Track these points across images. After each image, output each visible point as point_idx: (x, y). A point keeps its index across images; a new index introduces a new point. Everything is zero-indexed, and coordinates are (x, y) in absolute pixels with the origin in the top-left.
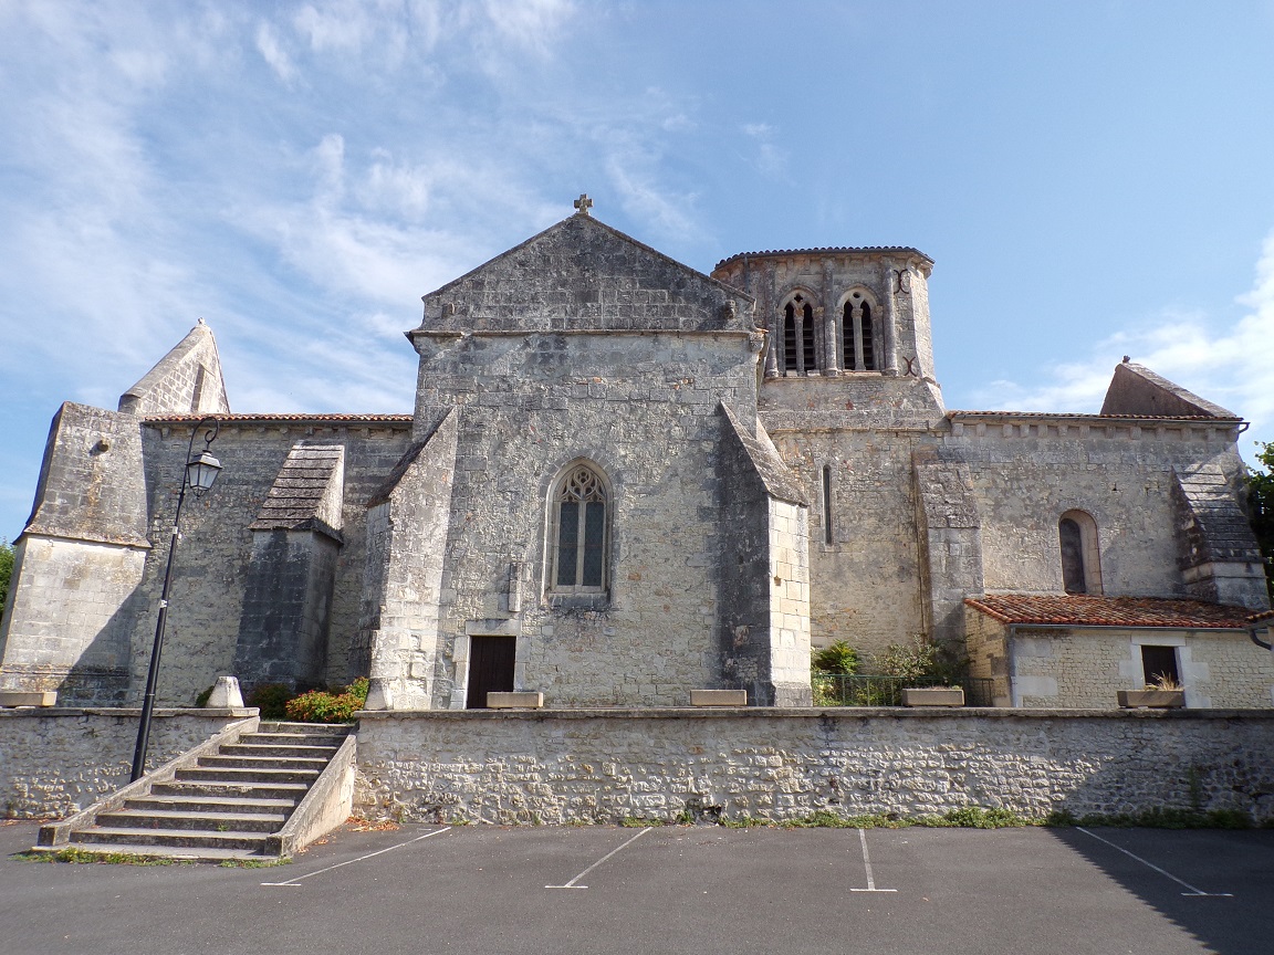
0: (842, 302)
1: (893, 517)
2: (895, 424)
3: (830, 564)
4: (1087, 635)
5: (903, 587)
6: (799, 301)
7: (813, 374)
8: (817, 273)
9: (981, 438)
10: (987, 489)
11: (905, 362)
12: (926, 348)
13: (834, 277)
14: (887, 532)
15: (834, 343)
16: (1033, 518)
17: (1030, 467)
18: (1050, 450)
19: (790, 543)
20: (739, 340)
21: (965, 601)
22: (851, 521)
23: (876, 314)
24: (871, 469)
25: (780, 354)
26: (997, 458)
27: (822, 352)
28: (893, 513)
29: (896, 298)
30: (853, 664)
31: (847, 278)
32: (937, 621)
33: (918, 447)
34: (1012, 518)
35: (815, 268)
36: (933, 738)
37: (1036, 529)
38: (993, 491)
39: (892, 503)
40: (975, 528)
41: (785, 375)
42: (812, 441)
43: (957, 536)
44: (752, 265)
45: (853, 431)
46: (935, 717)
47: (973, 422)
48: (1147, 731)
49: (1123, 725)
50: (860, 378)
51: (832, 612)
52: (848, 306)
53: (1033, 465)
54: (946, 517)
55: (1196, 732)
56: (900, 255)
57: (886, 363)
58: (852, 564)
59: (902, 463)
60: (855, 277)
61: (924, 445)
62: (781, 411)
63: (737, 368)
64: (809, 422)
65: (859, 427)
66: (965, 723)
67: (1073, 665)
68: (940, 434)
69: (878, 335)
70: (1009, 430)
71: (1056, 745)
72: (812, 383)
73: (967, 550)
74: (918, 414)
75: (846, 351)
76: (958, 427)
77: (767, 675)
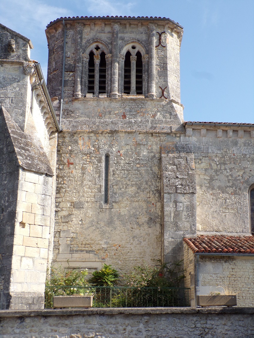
0: (124, 51)
1: (146, 186)
2: (151, 128)
3: (106, 216)
4: (245, 260)
5: (150, 231)
6: (97, 50)
7: (103, 96)
8: (109, 32)
9: (204, 138)
10: (206, 170)
11: (160, 90)
12: (175, 82)
13: (120, 35)
14: (143, 196)
15: (116, 77)
16: (232, 187)
17: (232, 156)
18: (245, 145)
19: (36, 200)
20: (17, 66)
21: (184, 239)
22: (121, 189)
23: (145, 60)
24: (135, 156)
25: (83, 83)
26: (213, 150)
27: (109, 83)
28: (147, 184)
29: (157, 50)
30: (113, 279)
31: (127, 36)
32: (167, 251)
33: (164, 143)
34: (219, 188)
35: (108, 29)
36: (67, 330)
37: (234, 194)
38: (210, 171)
39: (146, 178)
40: (193, 193)
41: (85, 96)
42: (99, 138)
43: (181, 198)
44: (68, 26)
45: (125, 132)
46: (70, 315)
47: (198, 128)
48: (210, 323)
49: (195, 319)
50: (132, 99)
51: (105, 246)
52: (128, 54)
53: (234, 155)
54: (176, 186)
55: (241, 323)
56: (161, 23)
57: (148, 91)
58: (119, 215)
59: (154, 153)
60: (133, 36)
61: (168, 142)
62: (81, 119)
63: (15, 85)
64: (98, 126)
65: (129, 130)
66: (90, 319)
67: (236, 279)
68: (178, 135)
69: (145, 73)
70: (220, 133)
71: (150, 333)
72: (102, 102)
73: (187, 207)
74: (166, 122)
75: (126, 83)
76: (189, 131)
77: (7, 288)
